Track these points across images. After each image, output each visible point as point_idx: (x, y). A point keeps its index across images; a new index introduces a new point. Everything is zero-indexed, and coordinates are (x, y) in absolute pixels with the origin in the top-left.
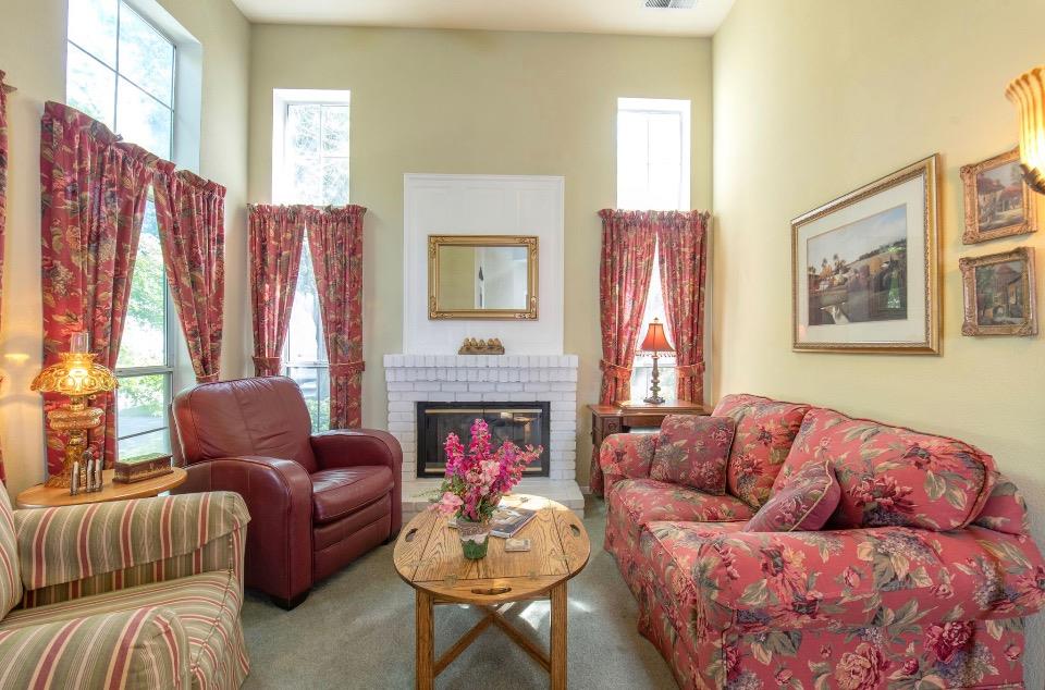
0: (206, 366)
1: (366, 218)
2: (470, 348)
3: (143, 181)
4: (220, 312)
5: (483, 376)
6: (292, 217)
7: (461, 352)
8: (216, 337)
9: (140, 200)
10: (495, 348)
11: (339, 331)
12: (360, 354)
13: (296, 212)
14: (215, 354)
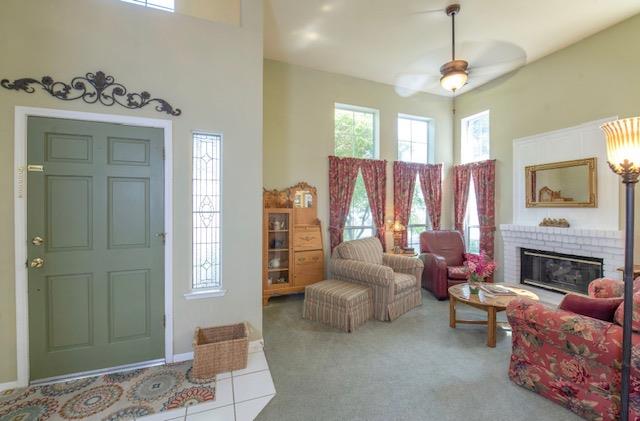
0: (436, 224)
1: (496, 164)
2: (546, 223)
3: (415, 172)
4: (440, 207)
5: (552, 238)
6: (466, 169)
7: (540, 225)
8: (439, 216)
9: (415, 178)
10: (564, 224)
11: (484, 214)
12: (494, 224)
13: (468, 166)
14: (438, 221)
